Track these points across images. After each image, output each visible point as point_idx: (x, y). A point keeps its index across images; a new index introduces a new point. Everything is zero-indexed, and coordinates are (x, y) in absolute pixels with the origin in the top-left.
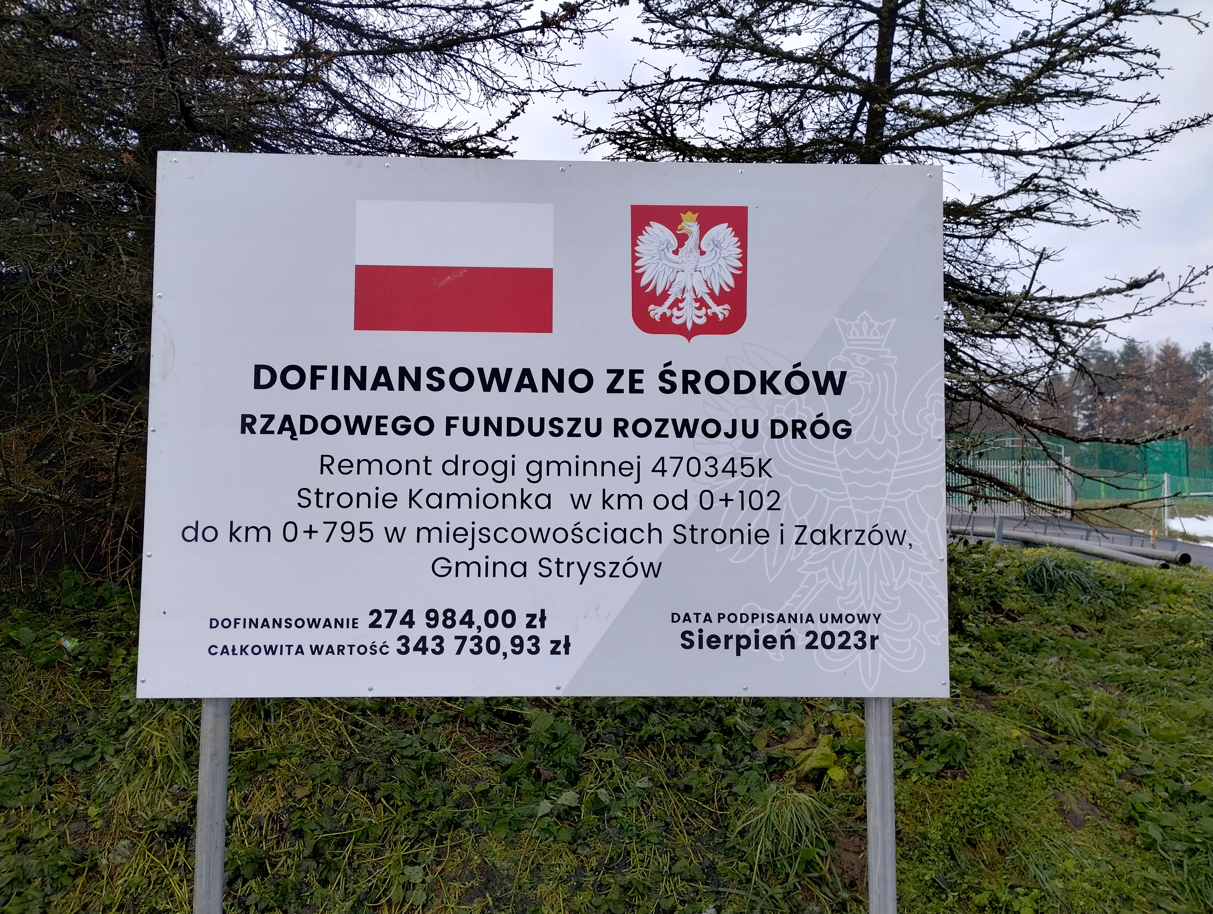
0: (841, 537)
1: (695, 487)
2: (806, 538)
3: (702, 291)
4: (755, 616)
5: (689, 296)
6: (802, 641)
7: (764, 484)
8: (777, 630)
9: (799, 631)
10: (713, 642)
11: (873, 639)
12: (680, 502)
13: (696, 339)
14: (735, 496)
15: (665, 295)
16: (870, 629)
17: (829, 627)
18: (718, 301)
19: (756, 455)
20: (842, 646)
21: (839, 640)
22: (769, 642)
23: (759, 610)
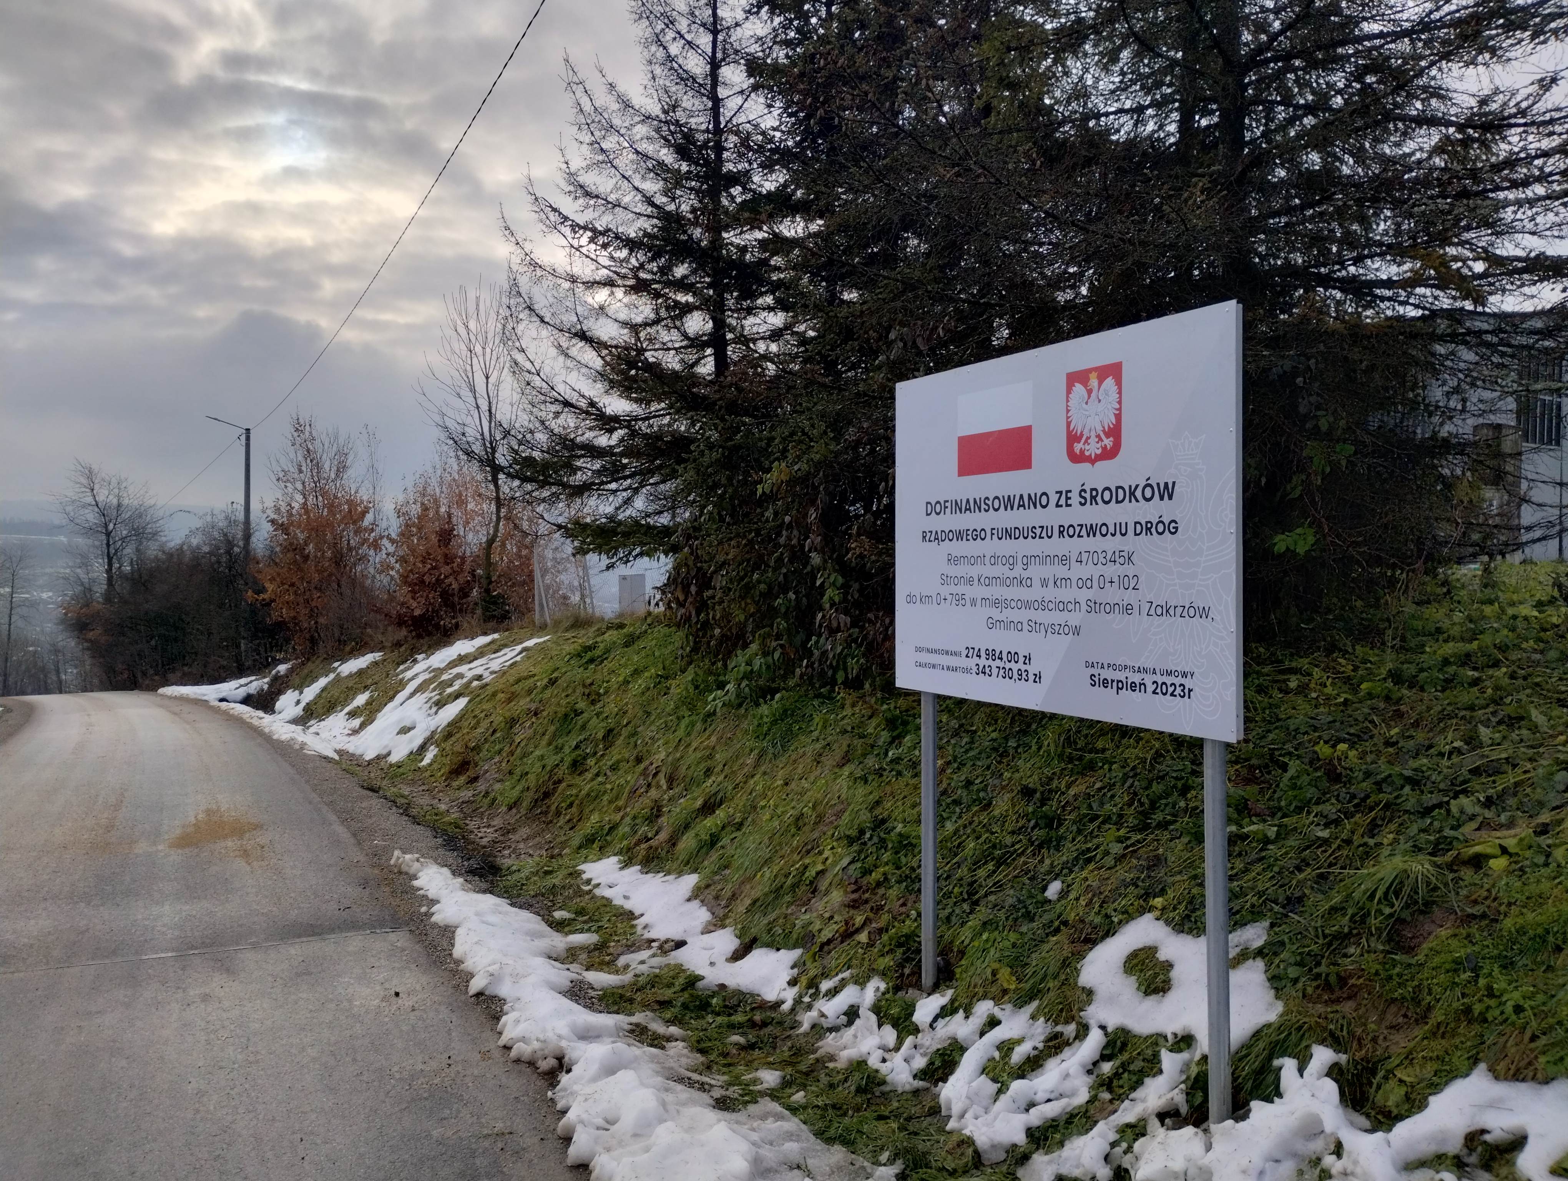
0: (1172, 611)
1: (1096, 571)
2: (1152, 612)
3: (1099, 429)
4: (1126, 667)
5: (1093, 434)
6: (1151, 688)
7: (1130, 570)
8: (1137, 678)
9: (1149, 680)
10: (1105, 683)
11: (1190, 691)
12: (1089, 583)
13: (1099, 464)
14: (1116, 579)
15: (1082, 435)
16: (1188, 683)
17: (1165, 679)
18: (1107, 437)
19: (1126, 549)
20: (1172, 695)
21: (1171, 689)
22: (1133, 687)
23: (1130, 663)
